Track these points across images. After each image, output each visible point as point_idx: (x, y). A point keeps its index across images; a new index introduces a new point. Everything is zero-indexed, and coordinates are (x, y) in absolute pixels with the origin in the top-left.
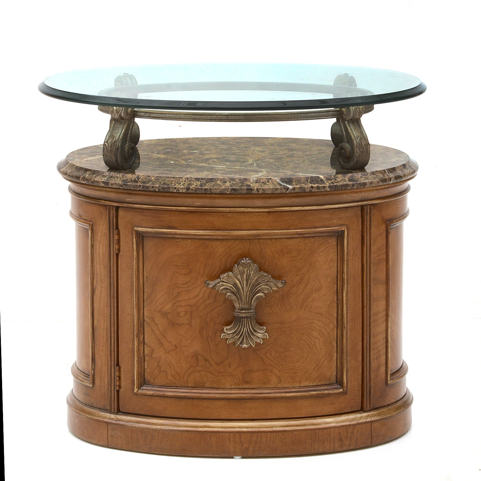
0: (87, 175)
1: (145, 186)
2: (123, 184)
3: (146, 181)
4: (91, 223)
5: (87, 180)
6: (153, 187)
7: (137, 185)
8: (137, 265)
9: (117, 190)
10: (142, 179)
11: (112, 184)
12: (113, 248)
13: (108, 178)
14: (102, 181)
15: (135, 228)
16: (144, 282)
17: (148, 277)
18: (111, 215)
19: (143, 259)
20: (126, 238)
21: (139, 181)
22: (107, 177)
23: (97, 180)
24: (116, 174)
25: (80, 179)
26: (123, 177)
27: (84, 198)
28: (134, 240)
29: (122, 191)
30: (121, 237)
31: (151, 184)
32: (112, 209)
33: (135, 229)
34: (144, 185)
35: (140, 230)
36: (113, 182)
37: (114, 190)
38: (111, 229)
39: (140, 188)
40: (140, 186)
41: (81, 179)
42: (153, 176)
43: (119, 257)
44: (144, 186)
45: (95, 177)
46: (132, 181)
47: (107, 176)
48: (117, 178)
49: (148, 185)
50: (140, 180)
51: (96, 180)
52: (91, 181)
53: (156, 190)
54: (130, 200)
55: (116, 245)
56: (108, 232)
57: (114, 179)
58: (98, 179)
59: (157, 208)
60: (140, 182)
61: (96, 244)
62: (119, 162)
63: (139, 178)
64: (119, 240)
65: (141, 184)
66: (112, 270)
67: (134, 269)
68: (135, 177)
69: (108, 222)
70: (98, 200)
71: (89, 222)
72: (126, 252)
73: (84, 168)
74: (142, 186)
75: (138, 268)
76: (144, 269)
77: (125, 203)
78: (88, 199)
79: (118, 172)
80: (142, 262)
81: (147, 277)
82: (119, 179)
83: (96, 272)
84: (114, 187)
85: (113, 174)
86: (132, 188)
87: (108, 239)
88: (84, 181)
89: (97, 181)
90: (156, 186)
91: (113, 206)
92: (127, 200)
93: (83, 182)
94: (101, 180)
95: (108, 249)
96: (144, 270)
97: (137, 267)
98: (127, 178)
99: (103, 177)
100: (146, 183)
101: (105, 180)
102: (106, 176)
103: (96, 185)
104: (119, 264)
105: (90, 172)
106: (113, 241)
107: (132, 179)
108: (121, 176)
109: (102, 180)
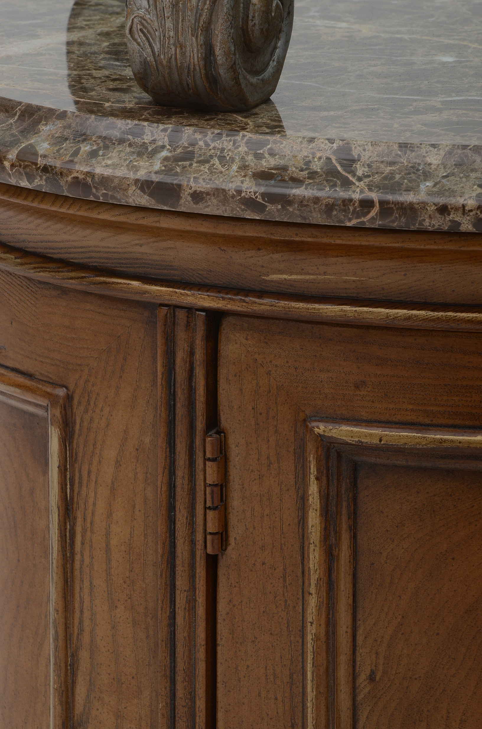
0: (46, 145)
1: (396, 203)
2: (263, 195)
3: (398, 177)
4: (61, 392)
5: (46, 169)
6: (443, 210)
7: (351, 200)
8: (324, 616)
9: (224, 230)
10: (369, 166)
11: (197, 196)
12: (192, 523)
13: (166, 159)
14: (137, 181)
15: (321, 428)
16: (360, 697)
17: (377, 679)
18: (180, 356)
19: (354, 585)
20: (261, 477)
21: (354, 175)
22: (164, 153)
23: (107, 172)
24: (213, 140)
25: (7, 164)
26: (259, 157)
27: (22, 264)
28: (313, 489)
29: (250, 232)
30: (234, 474)
31: (430, 193)
32: (188, 325)
33: (316, 430)
34: (390, 197)
35: (348, 439)
36: (202, 186)
37: (205, 227)
38: (181, 429)
39: (365, 214)
40: (367, 204)
41: (13, 166)
42: (433, 146)
43: (221, 572)
44: (388, 202)
45: (93, 154)
46: (313, 175)
47: (163, 147)
48: (222, 158)
49: (409, 198)
50: (360, 173)
51: (98, 170)
52: (69, 179)
53: (459, 224)
54: (294, 277)
55: (210, 514)
56: (161, 442)
57: (205, 168)
58: (114, 166)
59: (448, 320)
60: (360, 179)
61: (91, 501)
62: (222, 71)
63: (354, 161)
64: (222, 486)
65: (374, 196)
66: (181, 635)
67: (309, 637)
68: (329, 154)
69: (160, 391)
70: (102, 279)
71: (49, 389)
72: (263, 548)
73: (20, 103)
74: (381, 203)
75: (327, 632)
76: (360, 631)
77: (262, 293)
78: (44, 269)
79: (221, 127)
80: (351, 601)
81: (372, 678)
82: (235, 167)
83: (86, 638)
84: (207, 211)
85: (198, 136)
86: (317, 218)
87: (161, 479)
88: (30, 178)
89: (105, 181)
90: (461, 201)
91: (190, 310)
92: (275, 277)
93: (24, 184)
94: (131, 175)
95: (161, 528)
96: (360, 639)
97: (323, 626)
98: (282, 162)
99: (140, 154)
100: (400, 184)
101: (156, 173)
102: (155, 151)
103: (101, 199)
104: (222, 607)
105: (60, 124)
106: (192, 492)
107: (308, 163)
108: (243, 149)
109: (136, 169)
